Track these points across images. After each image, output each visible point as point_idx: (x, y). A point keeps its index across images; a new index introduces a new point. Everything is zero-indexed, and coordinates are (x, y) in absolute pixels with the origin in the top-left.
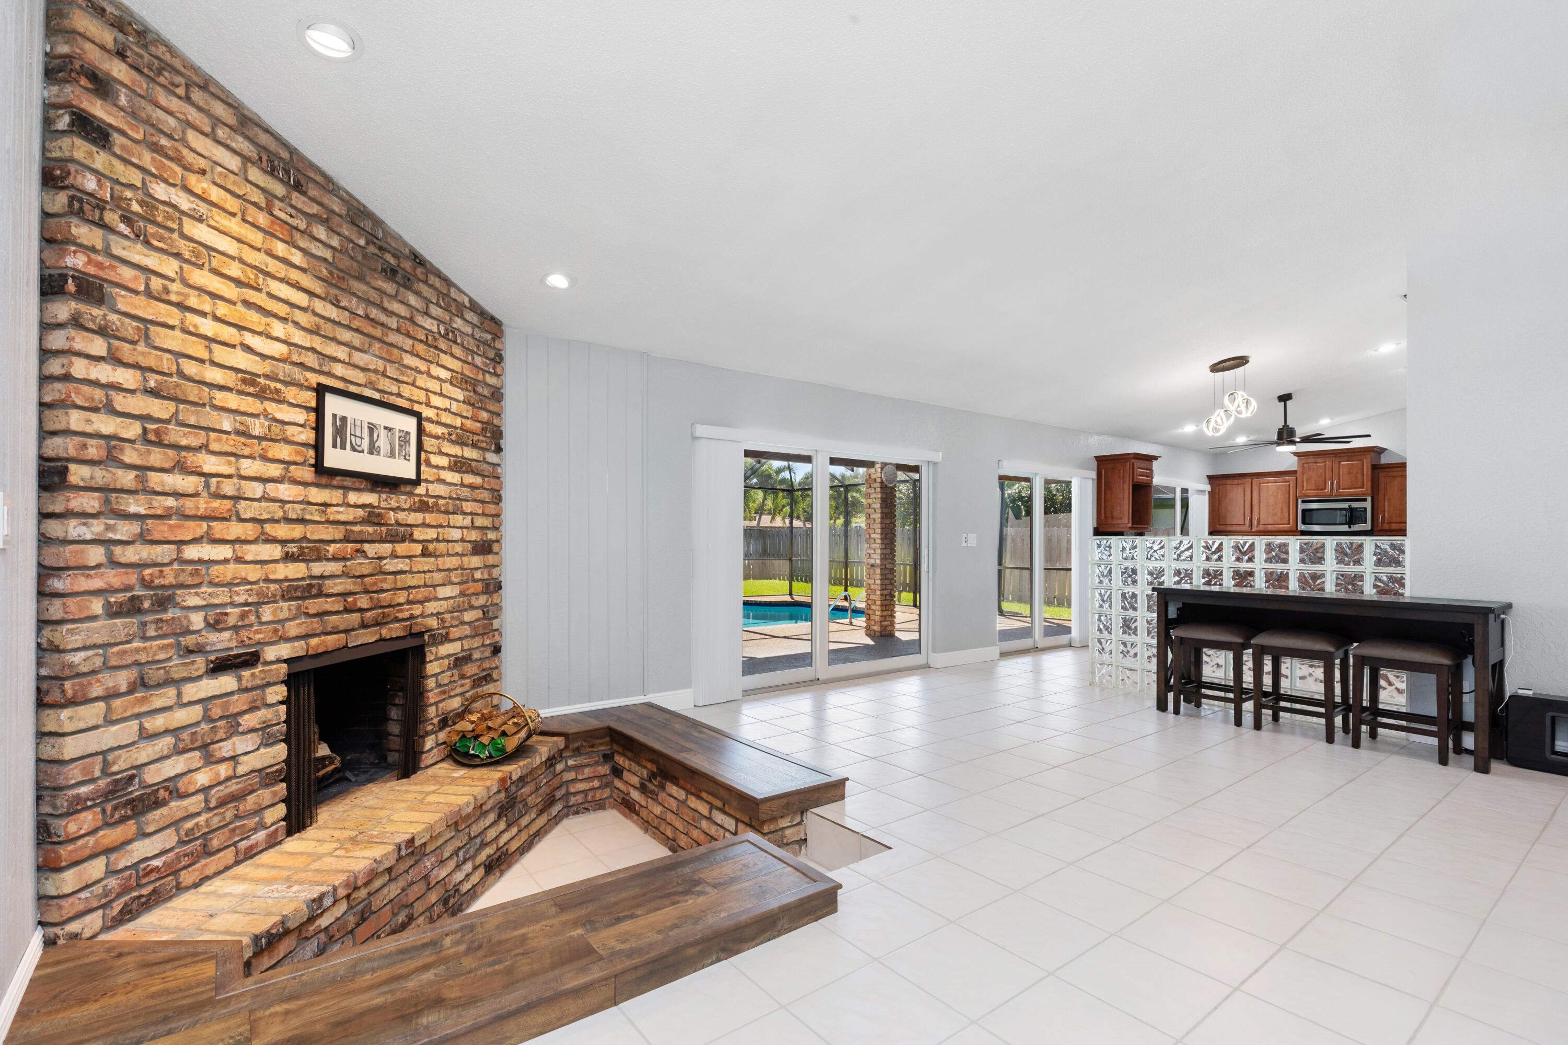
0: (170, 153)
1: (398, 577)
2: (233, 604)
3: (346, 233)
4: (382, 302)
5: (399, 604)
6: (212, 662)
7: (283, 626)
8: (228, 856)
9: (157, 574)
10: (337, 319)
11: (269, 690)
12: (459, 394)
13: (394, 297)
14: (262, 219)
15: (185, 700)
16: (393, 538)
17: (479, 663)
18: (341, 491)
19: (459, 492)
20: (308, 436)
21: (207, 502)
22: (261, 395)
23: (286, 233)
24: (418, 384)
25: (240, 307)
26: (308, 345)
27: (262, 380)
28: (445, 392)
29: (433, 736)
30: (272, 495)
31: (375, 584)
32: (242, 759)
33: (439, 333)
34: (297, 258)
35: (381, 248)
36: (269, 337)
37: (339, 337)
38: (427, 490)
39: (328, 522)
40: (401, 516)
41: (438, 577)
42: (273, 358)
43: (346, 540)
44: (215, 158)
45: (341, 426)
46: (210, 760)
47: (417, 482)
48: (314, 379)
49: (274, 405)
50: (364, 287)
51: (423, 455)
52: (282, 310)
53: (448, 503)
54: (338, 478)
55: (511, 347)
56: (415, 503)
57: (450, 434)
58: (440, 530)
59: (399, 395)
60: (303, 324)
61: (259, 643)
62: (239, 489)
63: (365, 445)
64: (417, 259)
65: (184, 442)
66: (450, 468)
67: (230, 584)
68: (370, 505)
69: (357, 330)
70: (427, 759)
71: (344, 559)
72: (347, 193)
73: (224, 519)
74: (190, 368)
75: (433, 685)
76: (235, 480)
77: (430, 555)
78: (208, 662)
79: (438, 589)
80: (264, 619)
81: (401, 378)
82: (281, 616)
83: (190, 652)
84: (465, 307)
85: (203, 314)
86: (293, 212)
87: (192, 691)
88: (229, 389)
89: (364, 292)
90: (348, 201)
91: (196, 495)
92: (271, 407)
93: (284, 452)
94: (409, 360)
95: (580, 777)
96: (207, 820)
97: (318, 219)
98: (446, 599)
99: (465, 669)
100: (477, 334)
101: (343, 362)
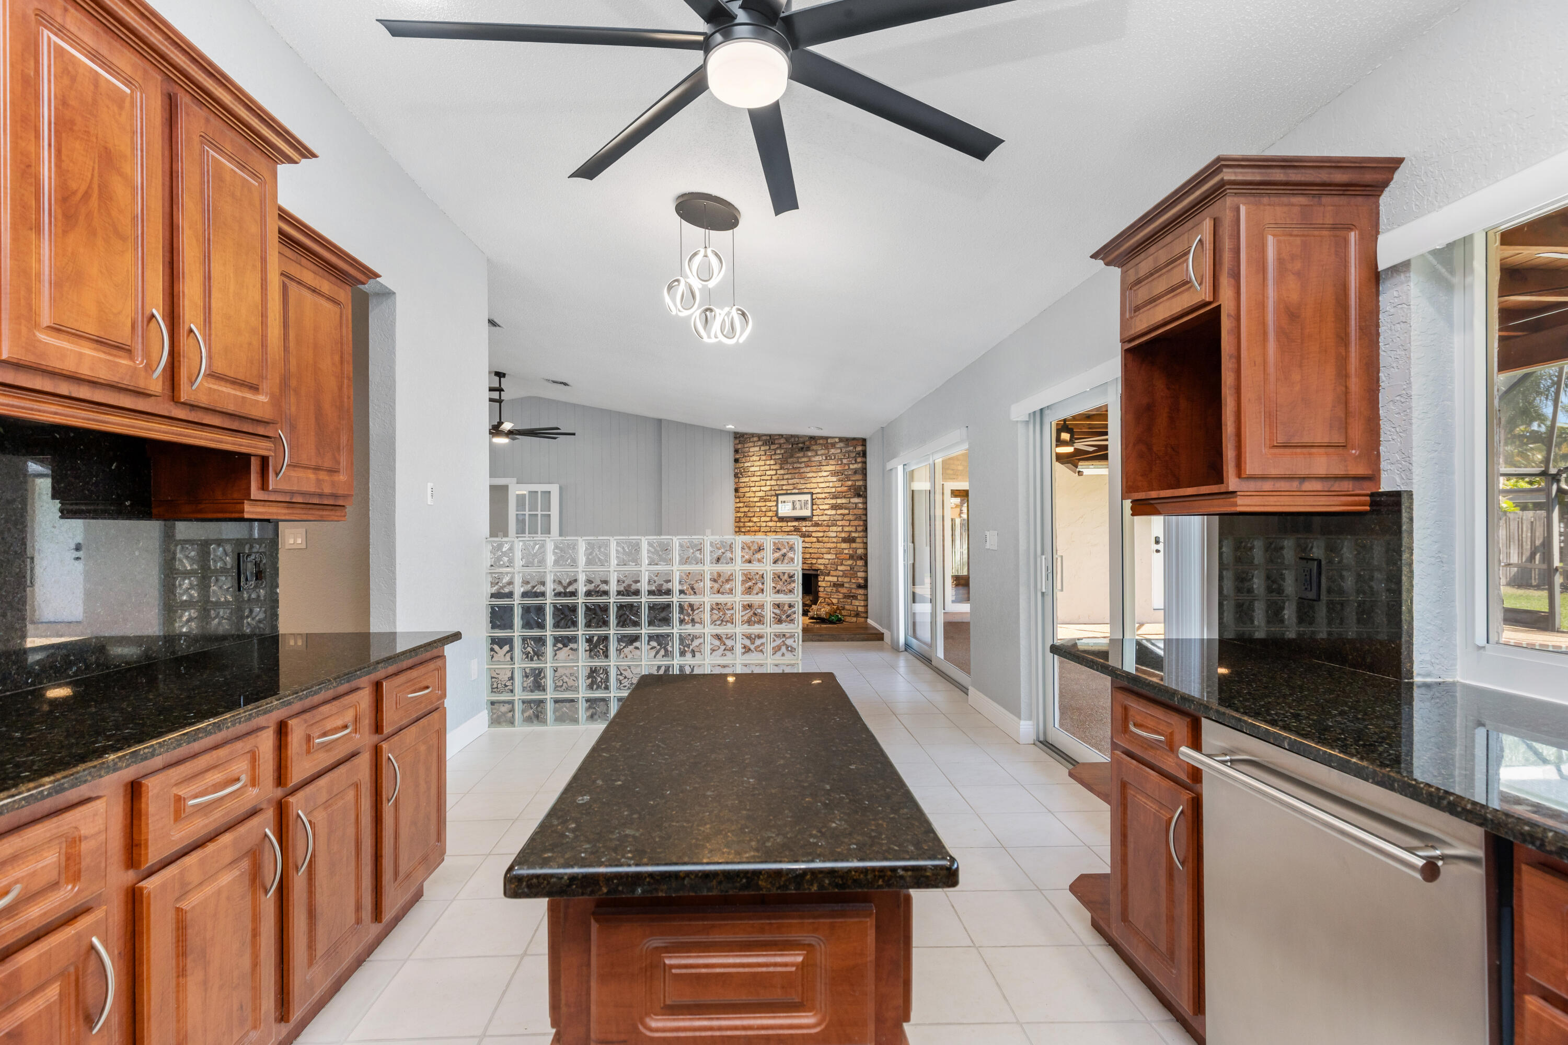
3: (785, 446)
4: (798, 460)
10: (784, 473)
12: (834, 479)
13: (804, 457)
14: (764, 458)
16: (804, 536)
17: (849, 589)
18: (787, 523)
19: (834, 517)
20: (775, 508)
21: (755, 529)
22: (765, 501)
23: (770, 457)
24: (813, 482)
25: (760, 482)
26: (776, 484)
27: (765, 497)
30: (768, 525)
33: (823, 459)
35: (797, 443)
36: (766, 486)
37: (784, 478)
38: (819, 518)
39: (782, 532)
40: (807, 529)
41: (824, 551)
42: (768, 491)
47: (812, 517)
48: (777, 493)
49: (768, 503)
51: (815, 507)
52: (769, 478)
53: (828, 523)
55: (868, 447)
56: (812, 524)
57: (829, 496)
58: (824, 533)
59: (806, 488)
60: (774, 479)
62: (761, 525)
64: (811, 438)
65: (750, 515)
66: (830, 509)
68: (795, 526)
69: (790, 473)
72: (786, 434)
74: (751, 499)
75: (823, 590)
76: (760, 523)
77: (820, 542)
79: (824, 555)
81: (806, 482)
84: (837, 442)
85: (754, 487)
86: (770, 451)
88: (758, 502)
89: (792, 461)
90: (786, 437)
93: (770, 514)
94: (808, 475)
97: (777, 448)
98: (829, 559)
99: (840, 589)
100: (844, 450)
101: (786, 484)
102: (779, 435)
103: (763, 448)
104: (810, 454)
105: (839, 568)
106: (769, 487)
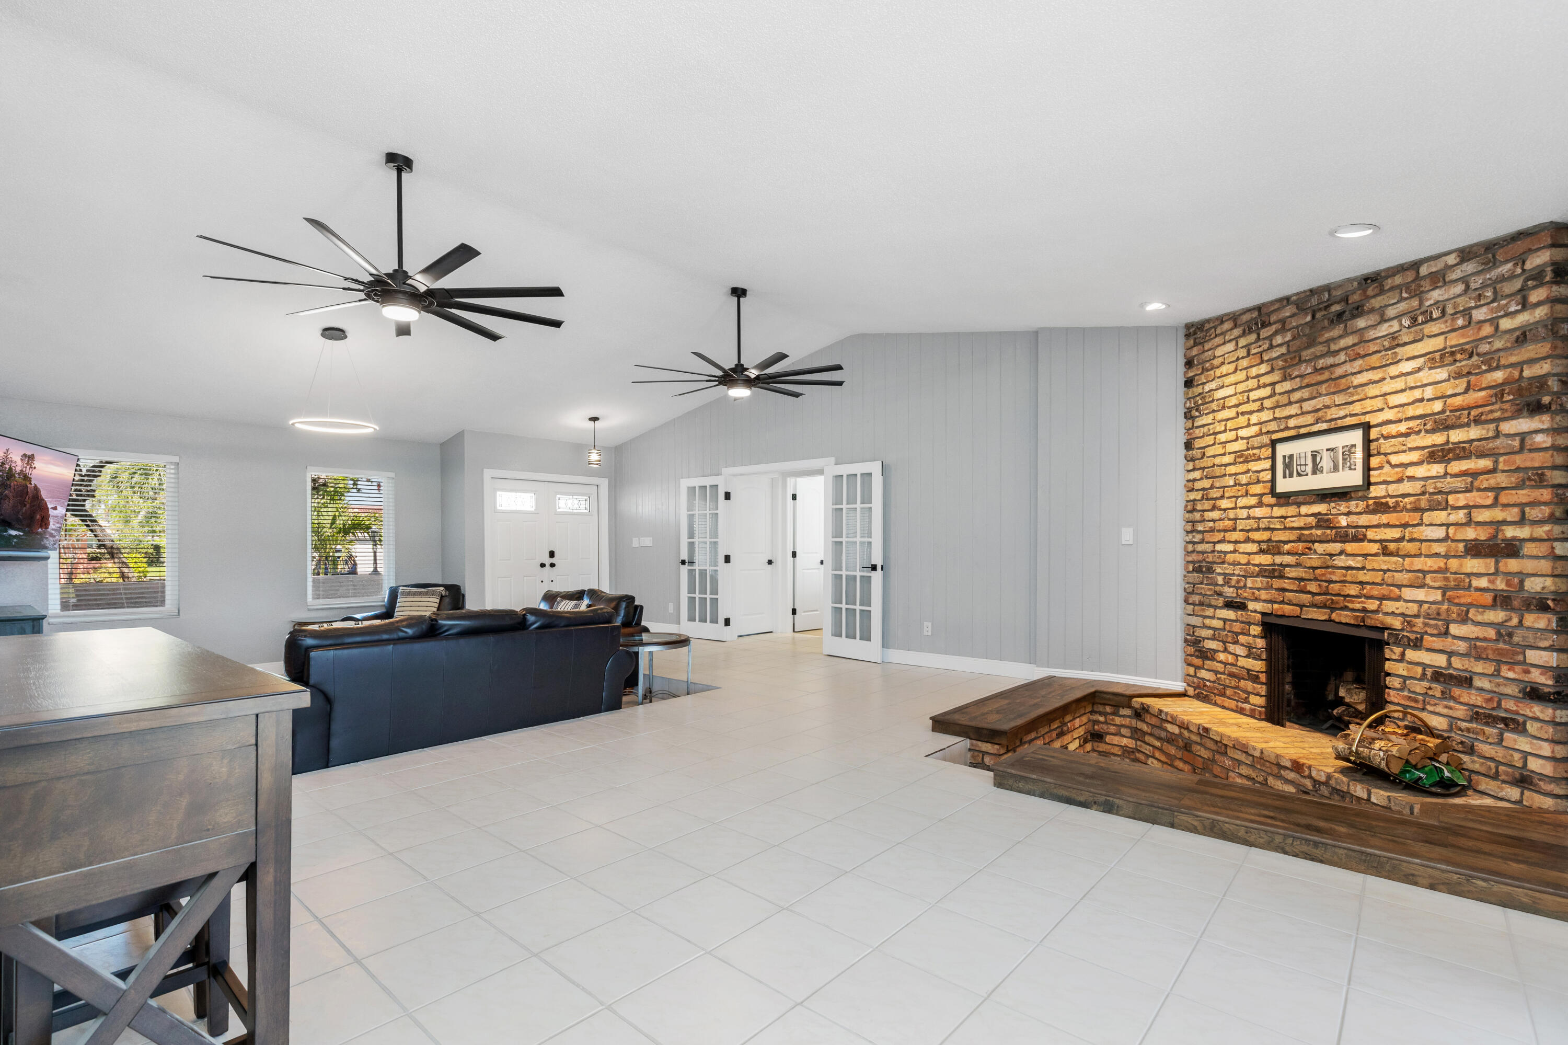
0: (1208, 368)
1: (1349, 572)
2: (1234, 575)
3: (1295, 323)
4: (1329, 348)
5: (1348, 596)
6: (1226, 601)
7: (1259, 592)
8: (1232, 704)
10: (1291, 388)
11: (1252, 627)
12: (1441, 374)
13: (1345, 335)
14: (1246, 362)
15: (1217, 616)
16: (1343, 537)
17: (1487, 695)
18: (1297, 506)
19: (1439, 485)
20: (1269, 475)
21: (1223, 523)
22: (1247, 460)
23: (1258, 359)
24: (1371, 395)
25: (1236, 418)
26: (1271, 418)
27: (1247, 452)
30: (1252, 515)
31: (1323, 575)
32: (1238, 657)
33: (1403, 328)
34: (1264, 368)
35: (1326, 308)
36: (1250, 425)
37: (1292, 399)
38: (1387, 491)
39: (1285, 528)
40: (1353, 519)
41: (1402, 577)
42: (1253, 437)
43: (1299, 540)
44: (1225, 352)
45: (1289, 462)
46: (1225, 650)
47: (1365, 487)
48: (1270, 438)
49: (1253, 463)
50: (1314, 349)
51: (1374, 460)
52: (1257, 405)
53: (1419, 500)
54: (1293, 498)
56: (1368, 506)
57: (1420, 426)
58: (1405, 529)
59: (1348, 416)
61: (1245, 598)
62: (1236, 515)
63: (1309, 469)
64: (1369, 280)
65: (1215, 496)
66: (1424, 462)
67: (1234, 564)
68: (1319, 514)
69: (1308, 386)
71: (1296, 554)
72: (1296, 293)
73: (1230, 531)
75: (1397, 685)
76: (1235, 510)
77: (1391, 554)
78: (1224, 601)
79: (1403, 589)
80: (1247, 586)
81: (1350, 400)
82: (1257, 586)
83: (1217, 594)
84: (1451, 267)
86: (1260, 344)
87: (1218, 613)
88: (1232, 464)
89: (1313, 353)
90: (1297, 299)
92: (1252, 466)
93: (1257, 489)
94: (1359, 379)
96: (1223, 678)
97: (1276, 333)
98: (1421, 603)
99: (1456, 691)
100: (1477, 281)
101: (1297, 415)
102: (1280, 300)
103: (1242, 342)
104: (1361, 323)
105: (1454, 629)
106: (1256, 428)
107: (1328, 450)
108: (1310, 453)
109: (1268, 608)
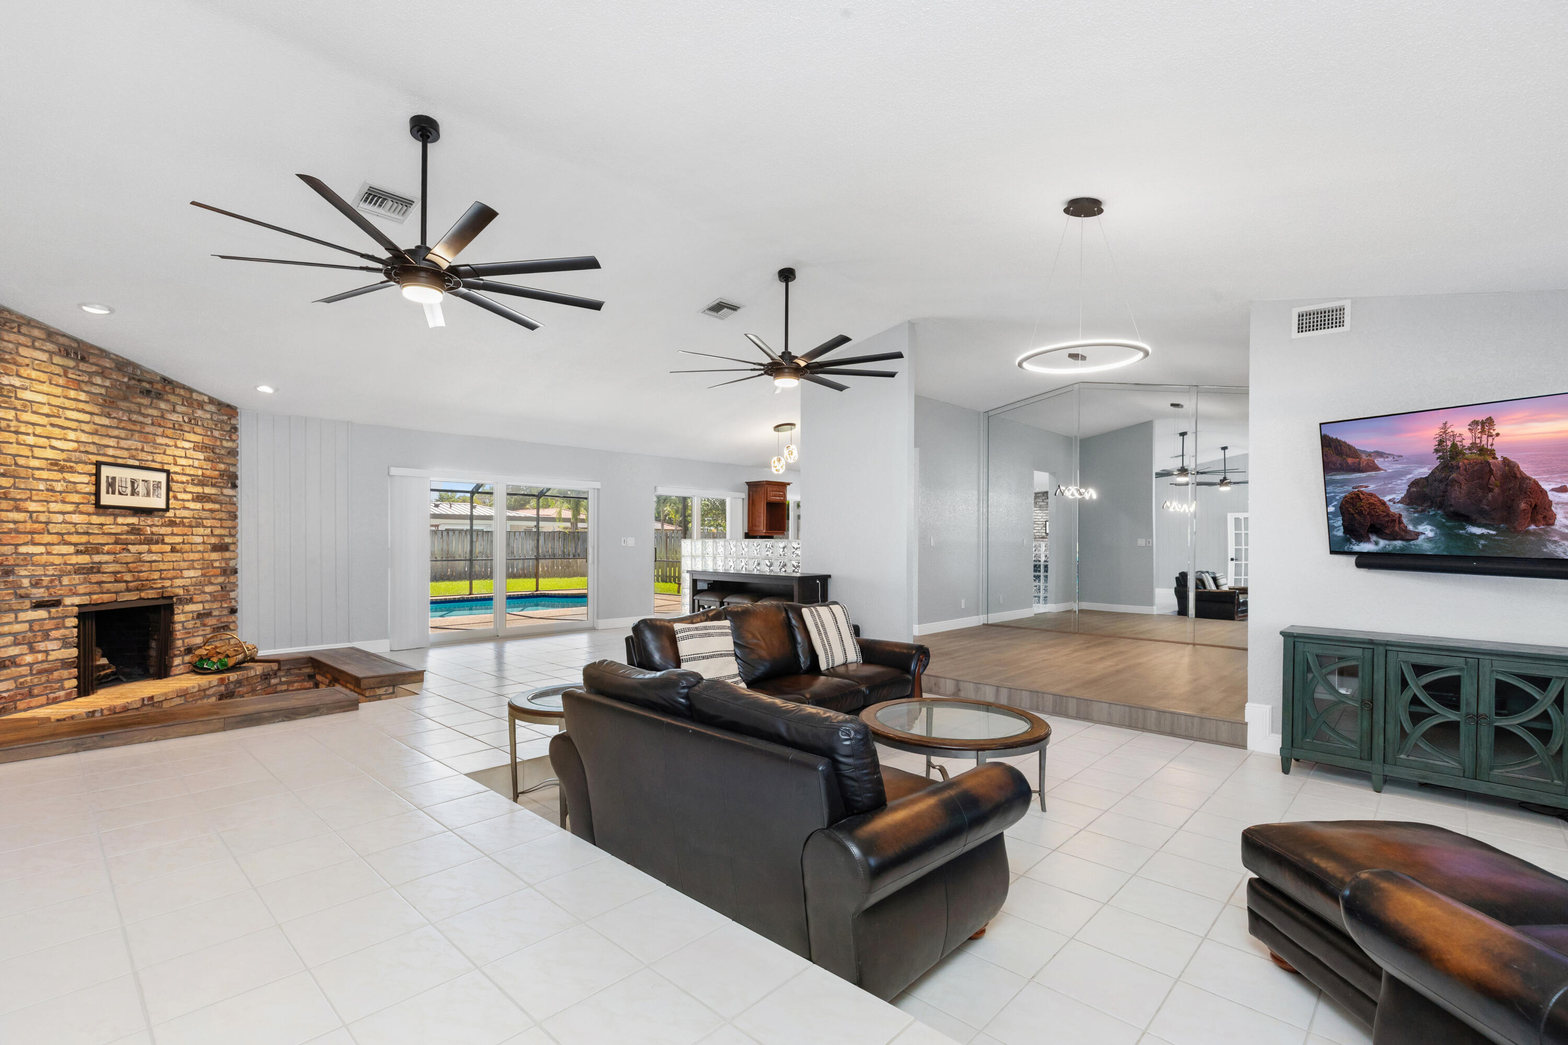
0: (10, 361)
1: (153, 564)
2: (45, 575)
3: (115, 377)
4: (140, 410)
5: (154, 580)
6: (34, 603)
7: (75, 588)
8: (43, 699)
9: (5, 559)
10: (109, 425)
11: (67, 620)
12: (201, 456)
13: (150, 406)
14: (61, 381)
15: (19, 620)
16: (149, 542)
17: (218, 618)
18: (112, 517)
19: (200, 514)
20: (92, 489)
21: (31, 525)
22: (62, 470)
23: (76, 385)
24: (167, 453)
25: (49, 427)
26: (91, 441)
27: (62, 463)
28: (188, 456)
29: (181, 658)
30: (68, 520)
31: (136, 567)
32: (51, 653)
33: (184, 421)
34: (83, 396)
35: (139, 381)
36: (66, 440)
37: (110, 434)
38: (175, 514)
39: (104, 534)
40: (155, 529)
41: (184, 565)
42: (68, 451)
43: (116, 543)
44: (34, 357)
45: (111, 484)
46: (32, 650)
47: (167, 509)
48: (94, 458)
49: (69, 474)
50: (128, 404)
51: (171, 494)
52: (74, 425)
53: (191, 521)
54: (111, 510)
55: (243, 423)
56: (165, 522)
57: (193, 480)
58: (185, 537)
59: (153, 461)
60: (87, 431)
61: (61, 595)
62: (49, 518)
63: (129, 491)
64: (166, 381)
65: (18, 497)
66: (193, 500)
67: (44, 566)
68: (133, 524)
69: (123, 429)
70: (175, 671)
71: (114, 553)
72: (117, 356)
73: (40, 533)
74: (21, 461)
75: (180, 628)
76: (47, 514)
77: (177, 552)
78: (32, 603)
79: (184, 571)
80: (64, 583)
81: (154, 451)
82: (74, 582)
83: (21, 597)
84: (205, 402)
85: (28, 434)
86: (78, 373)
87: (22, 616)
88: (43, 469)
89: (127, 407)
90: (116, 359)
91: (25, 522)
92: (68, 476)
93: (76, 498)
94: (160, 440)
95: (290, 688)
96: (31, 679)
97: (96, 373)
98: (191, 578)
100: (215, 417)
101: (113, 447)
102: (98, 349)
104: (164, 406)
106: (75, 445)
107: (143, 481)
108: (129, 480)
109: (87, 600)
